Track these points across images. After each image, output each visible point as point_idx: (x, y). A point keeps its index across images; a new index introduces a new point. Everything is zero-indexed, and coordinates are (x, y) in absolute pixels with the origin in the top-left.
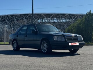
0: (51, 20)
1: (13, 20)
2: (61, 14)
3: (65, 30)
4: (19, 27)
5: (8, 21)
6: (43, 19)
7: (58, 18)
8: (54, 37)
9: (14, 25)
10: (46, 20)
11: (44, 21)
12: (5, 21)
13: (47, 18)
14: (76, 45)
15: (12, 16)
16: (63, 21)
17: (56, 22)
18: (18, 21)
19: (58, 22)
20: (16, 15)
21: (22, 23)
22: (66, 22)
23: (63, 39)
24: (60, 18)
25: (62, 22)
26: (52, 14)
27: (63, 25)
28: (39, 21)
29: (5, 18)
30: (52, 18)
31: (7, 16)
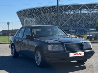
0: (80, 11)
1: (40, 13)
2: (92, 5)
3: (96, 21)
4: (46, 20)
5: (35, 14)
6: (71, 10)
7: (88, 9)
8: (48, 46)
9: (41, 19)
10: (75, 11)
11: (72, 13)
12: (32, 14)
13: (76, 9)
14: (80, 55)
15: (39, 9)
16: (94, 12)
17: (86, 14)
18: (45, 14)
19: (89, 13)
20: (43, 8)
21: (49, 16)
22: (97, 13)
23: (61, 48)
24: (90, 9)
25: (92, 13)
26: (81, 5)
27: (94, 16)
28: (67, 13)
29: (32, 12)
30: (81, 9)
31: (34, 9)
